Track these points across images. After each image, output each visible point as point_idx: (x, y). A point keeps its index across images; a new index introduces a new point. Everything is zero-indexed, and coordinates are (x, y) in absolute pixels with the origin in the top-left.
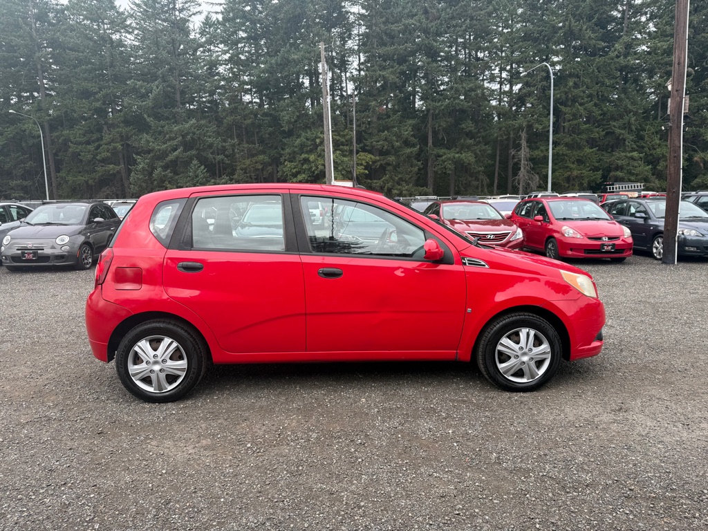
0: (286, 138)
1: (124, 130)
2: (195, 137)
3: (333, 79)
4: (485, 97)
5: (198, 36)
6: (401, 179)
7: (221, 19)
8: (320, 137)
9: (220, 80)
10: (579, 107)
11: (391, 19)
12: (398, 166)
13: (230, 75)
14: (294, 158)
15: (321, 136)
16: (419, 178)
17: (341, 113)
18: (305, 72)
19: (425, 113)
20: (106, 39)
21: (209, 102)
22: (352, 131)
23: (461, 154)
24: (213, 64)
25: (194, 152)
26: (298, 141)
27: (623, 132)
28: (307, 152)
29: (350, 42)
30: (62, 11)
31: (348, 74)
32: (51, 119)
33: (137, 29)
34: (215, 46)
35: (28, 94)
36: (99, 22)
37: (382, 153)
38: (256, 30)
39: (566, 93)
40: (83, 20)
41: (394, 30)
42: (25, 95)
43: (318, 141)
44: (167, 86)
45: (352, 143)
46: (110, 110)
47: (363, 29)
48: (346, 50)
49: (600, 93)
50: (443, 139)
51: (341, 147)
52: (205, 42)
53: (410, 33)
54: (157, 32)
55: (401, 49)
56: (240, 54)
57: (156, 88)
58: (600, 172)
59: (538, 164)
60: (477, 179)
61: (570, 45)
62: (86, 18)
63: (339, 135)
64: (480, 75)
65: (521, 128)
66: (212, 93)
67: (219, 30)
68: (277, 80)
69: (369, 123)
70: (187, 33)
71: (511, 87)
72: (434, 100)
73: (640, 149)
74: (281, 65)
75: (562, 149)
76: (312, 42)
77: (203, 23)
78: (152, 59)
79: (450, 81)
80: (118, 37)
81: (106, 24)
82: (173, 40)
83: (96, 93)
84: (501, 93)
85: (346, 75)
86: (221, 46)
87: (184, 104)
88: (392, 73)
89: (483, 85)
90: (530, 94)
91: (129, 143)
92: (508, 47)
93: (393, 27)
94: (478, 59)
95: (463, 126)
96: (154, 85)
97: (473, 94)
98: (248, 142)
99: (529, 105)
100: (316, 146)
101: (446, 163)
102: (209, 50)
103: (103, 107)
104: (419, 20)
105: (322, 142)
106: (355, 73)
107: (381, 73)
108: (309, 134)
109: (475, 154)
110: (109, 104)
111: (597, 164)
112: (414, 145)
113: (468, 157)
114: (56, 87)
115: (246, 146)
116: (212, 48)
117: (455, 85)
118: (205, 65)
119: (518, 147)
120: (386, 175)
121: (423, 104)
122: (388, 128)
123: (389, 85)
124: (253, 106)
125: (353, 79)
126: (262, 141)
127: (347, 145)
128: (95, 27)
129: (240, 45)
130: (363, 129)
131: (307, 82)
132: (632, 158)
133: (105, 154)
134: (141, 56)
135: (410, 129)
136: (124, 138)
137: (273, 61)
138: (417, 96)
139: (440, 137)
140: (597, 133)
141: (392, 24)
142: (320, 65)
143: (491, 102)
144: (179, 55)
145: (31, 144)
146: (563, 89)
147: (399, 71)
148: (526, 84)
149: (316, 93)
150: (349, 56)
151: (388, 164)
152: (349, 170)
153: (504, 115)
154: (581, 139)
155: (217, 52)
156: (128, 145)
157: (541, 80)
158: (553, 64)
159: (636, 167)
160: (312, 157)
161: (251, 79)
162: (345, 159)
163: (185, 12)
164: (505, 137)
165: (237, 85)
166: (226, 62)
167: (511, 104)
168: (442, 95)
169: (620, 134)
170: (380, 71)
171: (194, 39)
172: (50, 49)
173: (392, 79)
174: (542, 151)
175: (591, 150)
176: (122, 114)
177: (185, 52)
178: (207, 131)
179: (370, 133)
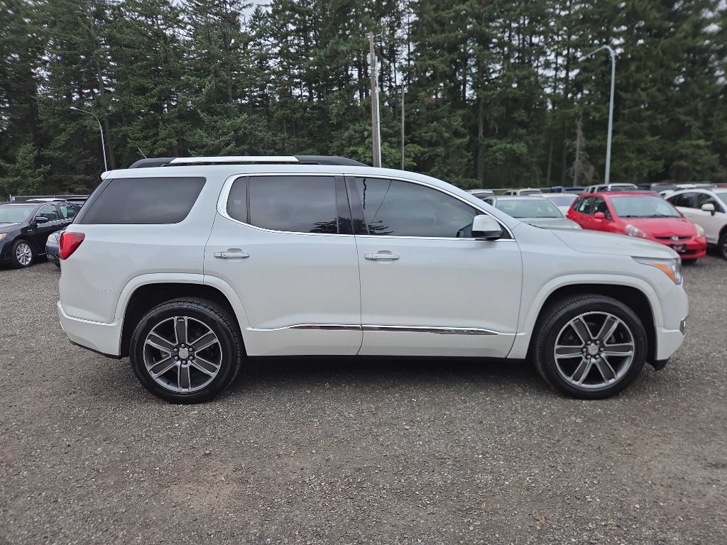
0: (334, 130)
1: (178, 125)
2: (246, 131)
3: (382, 70)
4: (538, 85)
5: (249, 29)
6: (450, 171)
7: (270, 12)
8: (367, 130)
9: (270, 74)
10: (641, 93)
11: (443, 6)
12: (447, 156)
13: (281, 69)
14: (342, 150)
15: (369, 128)
16: (468, 169)
17: (390, 105)
18: (353, 64)
19: (476, 102)
20: (159, 35)
21: (259, 96)
22: (401, 122)
23: (513, 144)
24: (263, 58)
25: (246, 147)
26: (347, 134)
27: (688, 118)
28: (355, 145)
29: (399, 31)
30: (118, 8)
31: (397, 65)
32: (110, 116)
33: (189, 24)
34: (265, 40)
35: (89, 91)
36: (153, 18)
37: (431, 144)
38: (305, 22)
39: (627, 78)
40: (138, 16)
41: (445, 17)
42: (86, 91)
43: (366, 133)
44: (220, 81)
45: (400, 134)
46: (166, 106)
47: (413, 18)
48: (396, 39)
49: (664, 78)
50: (494, 128)
51: (389, 139)
52: (256, 36)
53: (462, 20)
54: (209, 26)
55: (452, 37)
56: (289, 47)
57: (209, 84)
58: (663, 161)
59: (595, 154)
60: (528, 170)
61: (632, 27)
62: (141, 14)
63: (387, 127)
64: (534, 61)
65: (577, 116)
66: (263, 88)
67: (269, 23)
68: (326, 73)
69: (418, 113)
70: (238, 27)
71: (567, 74)
72: (485, 88)
73: (708, 137)
74: (330, 57)
75: (622, 138)
76: (361, 32)
77: (253, 16)
78: (204, 55)
79: (503, 69)
80: (172, 33)
81: (160, 20)
82: (224, 34)
83: (152, 89)
84: (557, 80)
85: (395, 66)
86: (271, 39)
87: (236, 98)
88: (442, 62)
89: (537, 72)
90: (587, 80)
91: (185, 138)
92: (565, 31)
93: (444, 14)
94: (532, 44)
95: (516, 115)
96: (206, 81)
97: (526, 82)
98: (297, 136)
99: (586, 92)
100: (364, 139)
101: (497, 154)
102: (260, 44)
103: (159, 102)
104: (471, 5)
105: (370, 135)
106: (404, 63)
107: (431, 62)
108: (357, 127)
109: (528, 144)
110: (164, 100)
111: (659, 153)
112: (463, 136)
113: (520, 148)
114: (114, 84)
115: (295, 140)
116: (262, 41)
117: (508, 73)
118: (255, 60)
119: (574, 136)
120: (434, 166)
121: (473, 94)
122: (438, 119)
123: (438, 75)
124: (302, 99)
125: (402, 69)
126: (310, 135)
127: (395, 137)
128: (150, 23)
129: (289, 38)
130: (412, 120)
131: (355, 73)
132: (698, 147)
133: (161, 150)
134: (194, 52)
135: (460, 119)
136: (179, 133)
137: (322, 53)
138: (467, 85)
139: (491, 127)
140: (661, 120)
141: (443, 10)
142: (369, 56)
143: (545, 89)
144: (231, 49)
145: (92, 140)
146: (623, 74)
147: (449, 59)
148: (584, 69)
149: (364, 84)
150: (398, 46)
151: (438, 156)
152: (397, 162)
153: (559, 103)
154: (642, 127)
155: (267, 45)
156: (183, 140)
157: (601, 65)
158: (614, 47)
159: (702, 156)
160: (360, 150)
161: (300, 73)
162: (393, 151)
163: (235, 5)
164: (559, 126)
165: (287, 79)
166: (276, 56)
167: (566, 91)
168: (493, 83)
169: (685, 121)
170: (430, 60)
171: (245, 33)
172: (108, 47)
173: (442, 68)
174: (599, 140)
175: (653, 139)
176: (176, 109)
177: (236, 46)
178: (258, 126)
179: (419, 124)
